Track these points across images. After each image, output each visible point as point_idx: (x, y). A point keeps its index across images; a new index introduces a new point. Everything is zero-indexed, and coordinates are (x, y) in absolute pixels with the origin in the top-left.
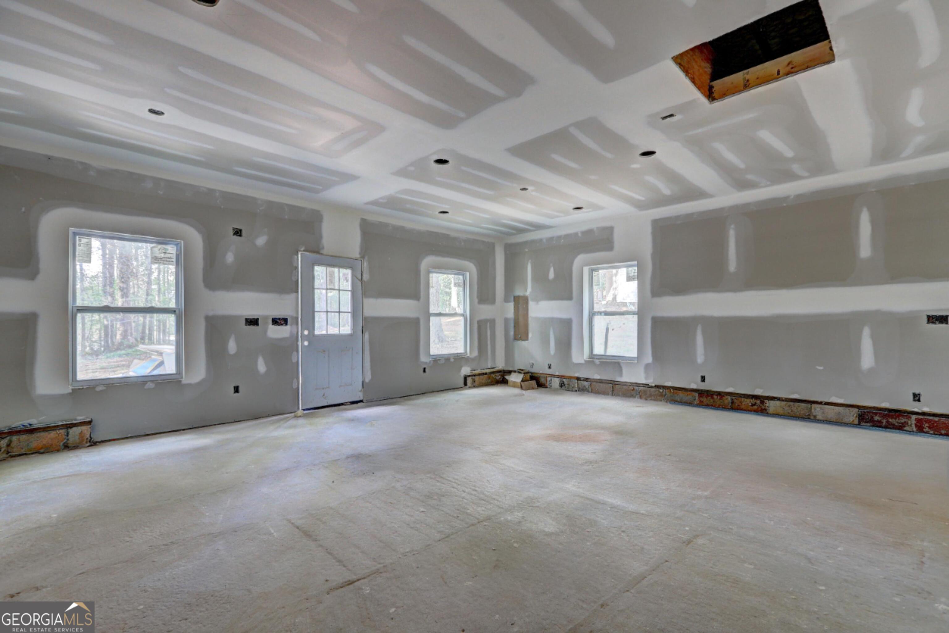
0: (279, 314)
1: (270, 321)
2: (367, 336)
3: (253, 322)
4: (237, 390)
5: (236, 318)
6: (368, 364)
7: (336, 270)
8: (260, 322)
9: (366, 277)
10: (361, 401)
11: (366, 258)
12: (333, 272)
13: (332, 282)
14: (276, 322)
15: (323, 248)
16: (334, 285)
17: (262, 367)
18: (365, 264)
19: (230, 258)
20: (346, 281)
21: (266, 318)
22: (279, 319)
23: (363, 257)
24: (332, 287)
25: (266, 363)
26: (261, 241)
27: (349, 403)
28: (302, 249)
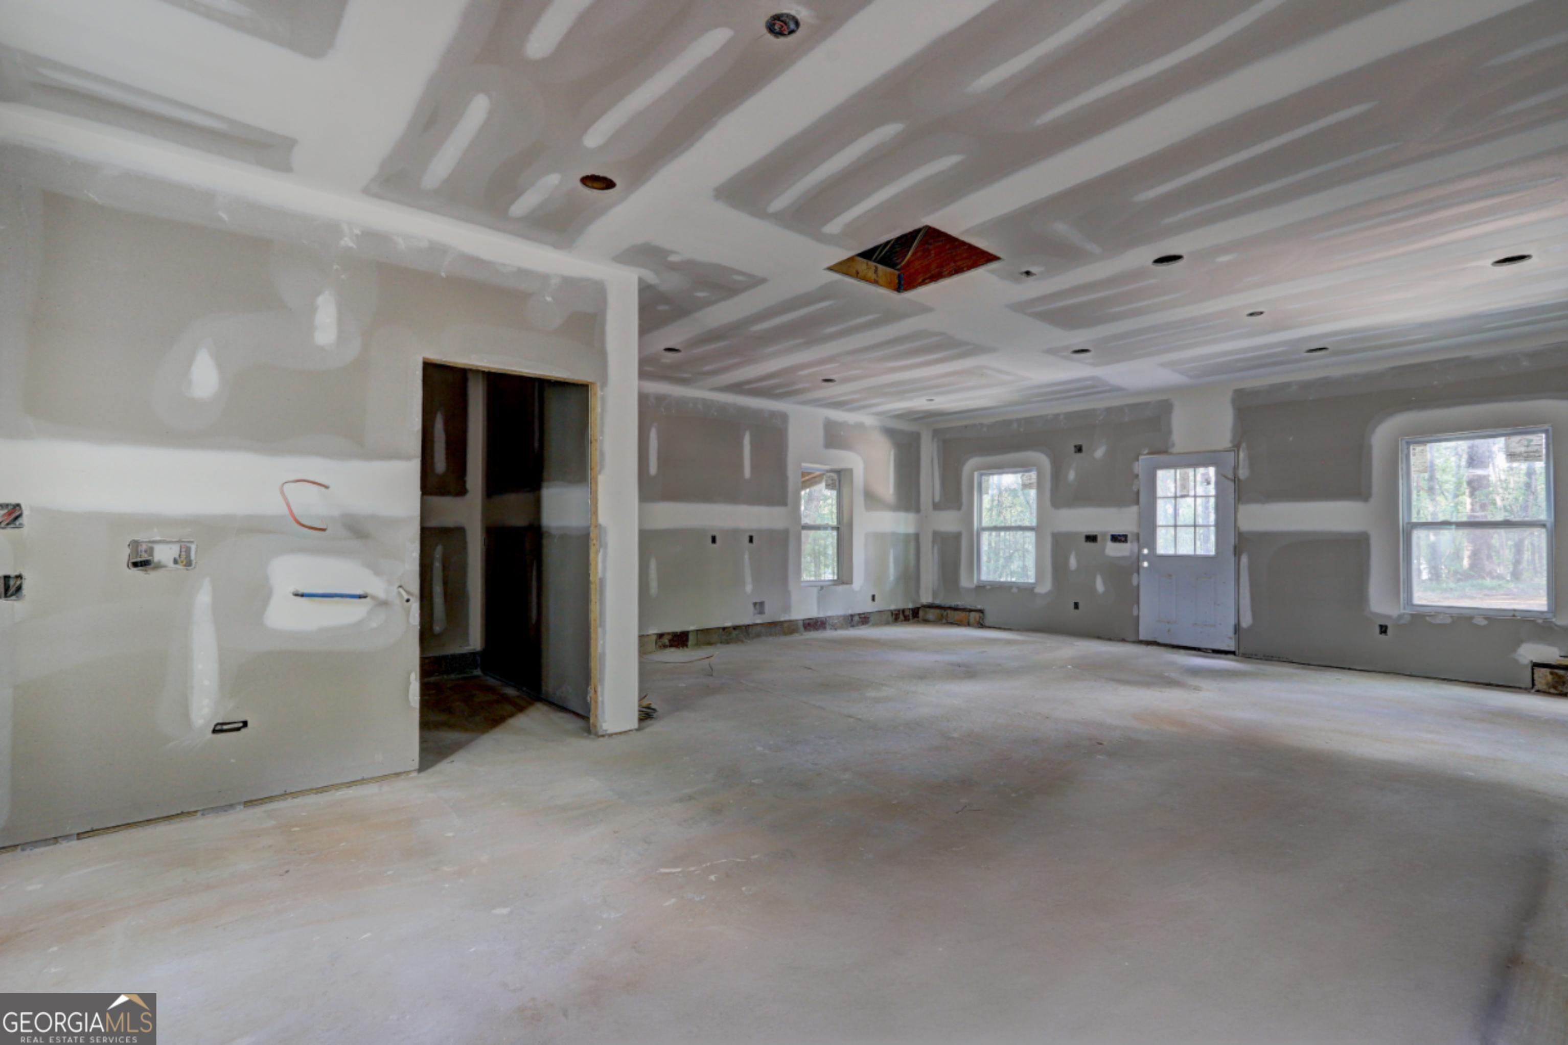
0: (1118, 530)
1: (1109, 538)
2: (1244, 560)
3: (1092, 538)
4: (1076, 606)
5: (1076, 534)
6: (1246, 601)
7: (1191, 472)
8: (1099, 539)
9: (1243, 473)
10: (1233, 653)
11: (1244, 445)
12: (1188, 474)
13: (1184, 486)
14: (1115, 538)
15: (1173, 445)
16: (1188, 491)
17: (1100, 587)
18: (1242, 455)
19: (1072, 476)
20: (1206, 484)
21: (1104, 535)
22: (1119, 535)
23: (1236, 447)
24: (1185, 493)
25: (1105, 583)
26: (1099, 453)
27: (1210, 651)
28: (1146, 452)
